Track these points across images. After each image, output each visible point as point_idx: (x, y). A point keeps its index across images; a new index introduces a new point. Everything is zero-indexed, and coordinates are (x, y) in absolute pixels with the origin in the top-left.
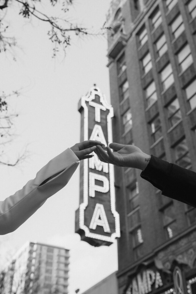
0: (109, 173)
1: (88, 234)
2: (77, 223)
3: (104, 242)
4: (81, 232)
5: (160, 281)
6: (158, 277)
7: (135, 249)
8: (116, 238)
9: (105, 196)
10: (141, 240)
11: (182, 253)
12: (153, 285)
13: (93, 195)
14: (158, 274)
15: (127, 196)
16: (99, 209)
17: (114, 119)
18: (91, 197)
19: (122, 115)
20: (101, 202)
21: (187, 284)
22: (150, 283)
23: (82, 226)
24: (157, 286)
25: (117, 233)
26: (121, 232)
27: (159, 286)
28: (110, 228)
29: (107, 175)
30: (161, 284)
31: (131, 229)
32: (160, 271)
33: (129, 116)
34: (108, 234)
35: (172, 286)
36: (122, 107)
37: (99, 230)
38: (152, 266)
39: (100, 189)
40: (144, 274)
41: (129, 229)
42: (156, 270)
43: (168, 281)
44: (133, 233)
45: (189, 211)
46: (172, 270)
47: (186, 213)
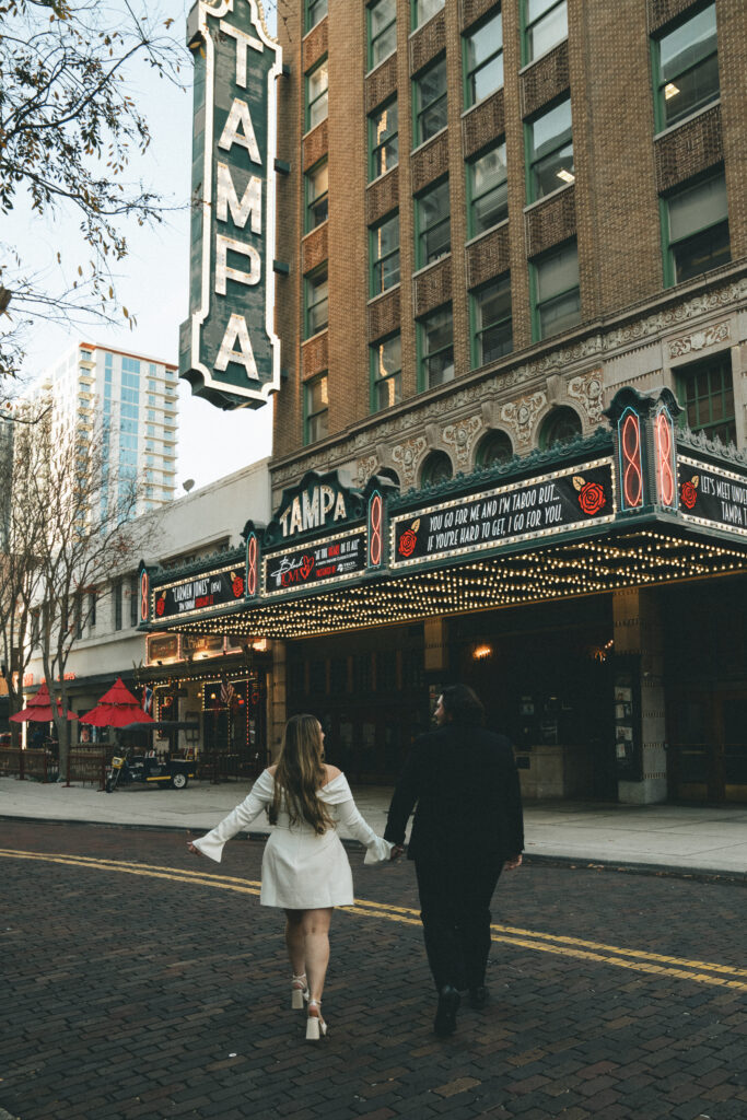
0: (263, 236)
1: (209, 382)
2: (184, 355)
3: (246, 399)
4: (194, 377)
5: (343, 509)
6: (341, 502)
7: (312, 419)
8: (272, 392)
9: (250, 294)
10: (325, 399)
11: (401, 443)
12: (330, 515)
13: (221, 289)
14: (340, 496)
15: (304, 298)
16: (238, 325)
17: (286, 78)
18: (219, 295)
19: (307, 74)
20: (242, 308)
21: (390, 523)
22: (324, 510)
23: (196, 365)
24: (336, 518)
25: (276, 384)
26: (284, 379)
27: (340, 516)
28: (260, 370)
29: (258, 239)
30: (344, 516)
31: (305, 377)
32: (347, 493)
33: (324, 77)
34: (255, 384)
35: (363, 523)
36: (307, 46)
37: (235, 372)
38: (331, 480)
39: (239, 276)
40: (316, 491)
41: (300, 376)
42: (338, 488)
43: (358, 512)
44: (311, 384)
45: (430, 358)
46: (367, 494)
47: (423, 361)
